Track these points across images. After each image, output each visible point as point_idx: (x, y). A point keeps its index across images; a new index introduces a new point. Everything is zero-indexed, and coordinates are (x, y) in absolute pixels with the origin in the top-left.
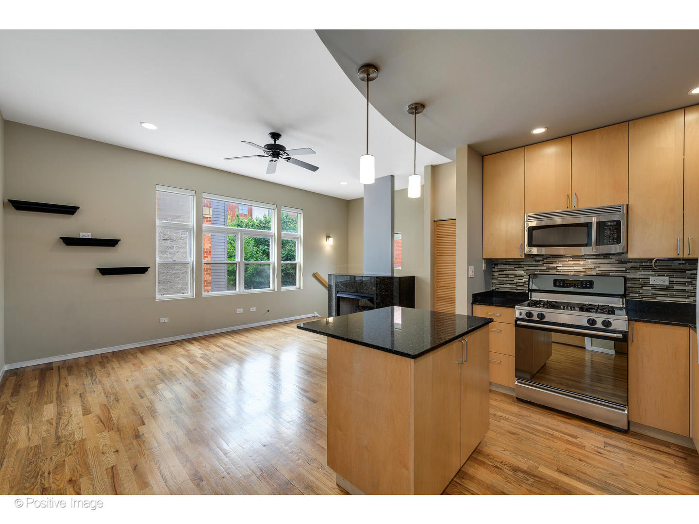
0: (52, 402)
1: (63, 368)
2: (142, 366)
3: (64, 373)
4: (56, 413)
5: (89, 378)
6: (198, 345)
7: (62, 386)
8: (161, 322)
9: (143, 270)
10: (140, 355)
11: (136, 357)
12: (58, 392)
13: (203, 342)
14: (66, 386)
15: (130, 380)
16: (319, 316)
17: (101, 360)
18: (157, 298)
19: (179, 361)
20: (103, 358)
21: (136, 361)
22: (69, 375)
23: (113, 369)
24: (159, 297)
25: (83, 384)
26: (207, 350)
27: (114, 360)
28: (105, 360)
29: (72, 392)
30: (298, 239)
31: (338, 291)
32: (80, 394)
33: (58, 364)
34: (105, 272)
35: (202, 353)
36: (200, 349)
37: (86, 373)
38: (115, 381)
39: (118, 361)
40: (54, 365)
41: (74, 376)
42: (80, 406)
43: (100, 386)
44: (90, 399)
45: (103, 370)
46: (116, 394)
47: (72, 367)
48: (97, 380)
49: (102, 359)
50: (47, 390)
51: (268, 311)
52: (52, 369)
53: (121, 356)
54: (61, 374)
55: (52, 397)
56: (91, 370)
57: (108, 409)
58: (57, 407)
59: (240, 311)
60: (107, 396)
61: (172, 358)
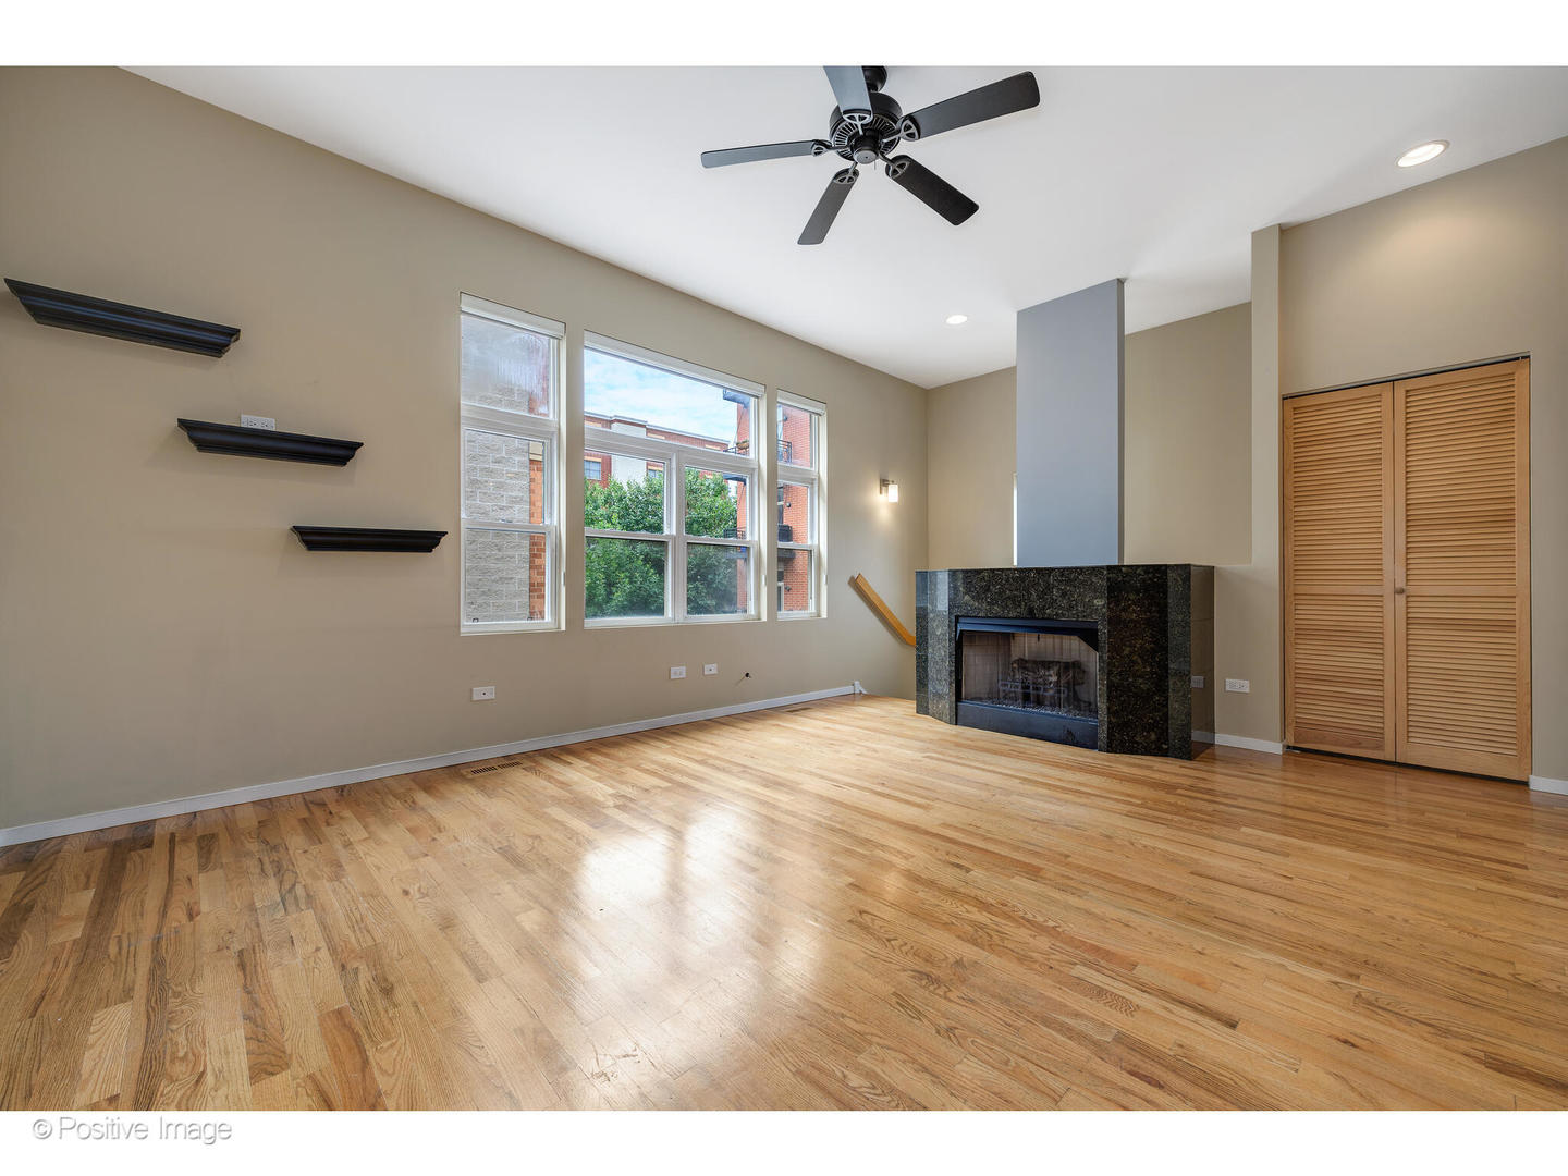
0: (127, 995)
1: (184, 841)
2: (441, 838)
3: (187, 859)
4: (139, 1055)
5: (272, 882)
6: (587, 768)
7: (177, 914)
8: (475, 698)
9: (425, 541)
10: (422, 798)
11: (413, 806)
12: (157, 943)
13: (596, 758)
14: (191, 917)
15: (413, 890)
16: (865, 692)
17: (306, 815)
18: (462, 630)
19: (556, 821)
20: (311, 805)
21: (416, 820)
22: (203, 867)
23: (348, 845)
24: (467, 627)
25: (252, 908)
26: (622, 782)
27: (347, 813)
28: (319, 813)
29: (209, 945)
30: (812, 482)
31: (957, 618)
32: (241, 952)
33: (172, 828)
34: (317, 539)
35: (614, 791)
36: (598, 779)
37: (260, 860)
38: (363, 895)
39: (360, 818)
40: (158, 830)
41: (219, 873)
42: (240, 1021)
43: (309, 917)
44: (277, 978)
45: (314, 849)
46: (374, 956)
47: (213, 837)
48: (299, 890)
49: (309, 810)
50: (117, 932)
51: (747, 675)
52: (149, 845)
53: (363, 799)
54: (178, 863)
55: (131, 969)
56: (275, 848)
57: (356, 1037)
58: (144, 1020)
59: (679, 672)
60: (343, 967)
61: (528, 810)
